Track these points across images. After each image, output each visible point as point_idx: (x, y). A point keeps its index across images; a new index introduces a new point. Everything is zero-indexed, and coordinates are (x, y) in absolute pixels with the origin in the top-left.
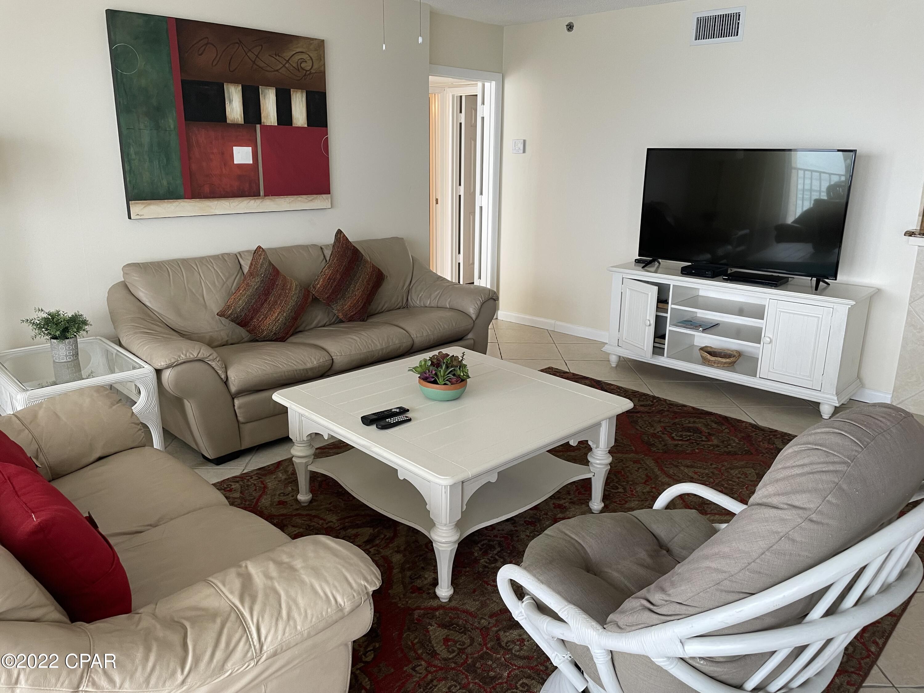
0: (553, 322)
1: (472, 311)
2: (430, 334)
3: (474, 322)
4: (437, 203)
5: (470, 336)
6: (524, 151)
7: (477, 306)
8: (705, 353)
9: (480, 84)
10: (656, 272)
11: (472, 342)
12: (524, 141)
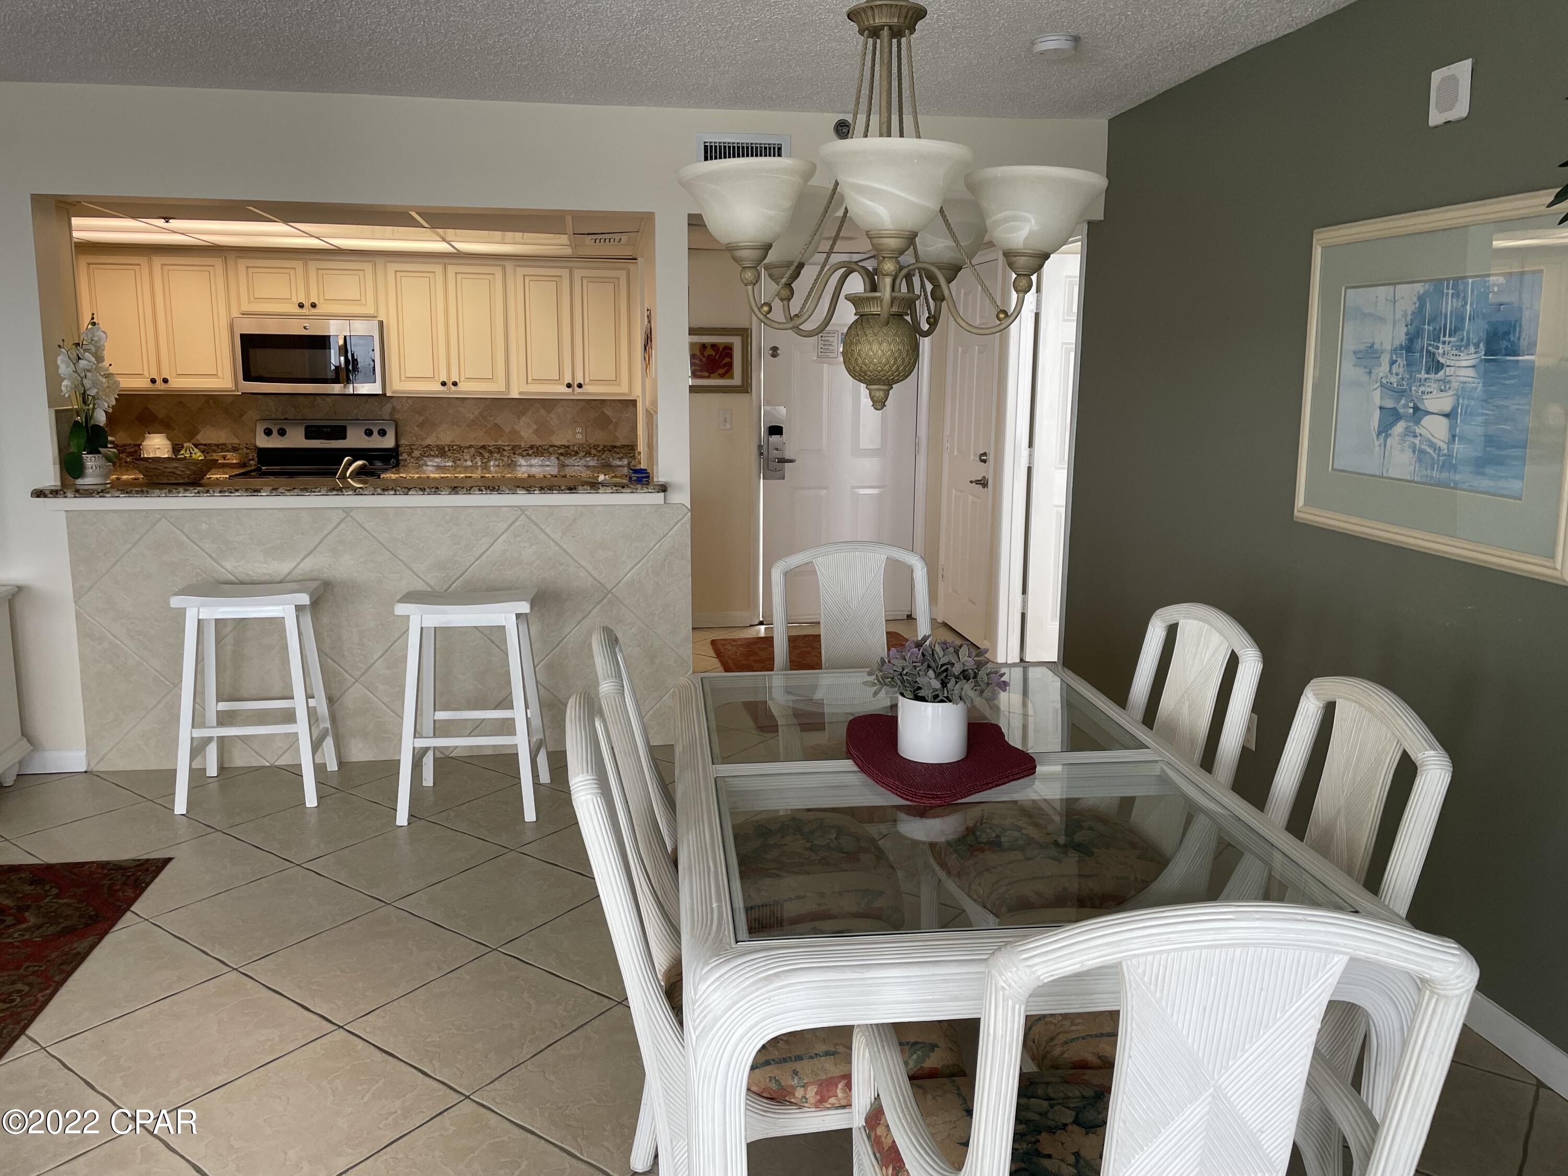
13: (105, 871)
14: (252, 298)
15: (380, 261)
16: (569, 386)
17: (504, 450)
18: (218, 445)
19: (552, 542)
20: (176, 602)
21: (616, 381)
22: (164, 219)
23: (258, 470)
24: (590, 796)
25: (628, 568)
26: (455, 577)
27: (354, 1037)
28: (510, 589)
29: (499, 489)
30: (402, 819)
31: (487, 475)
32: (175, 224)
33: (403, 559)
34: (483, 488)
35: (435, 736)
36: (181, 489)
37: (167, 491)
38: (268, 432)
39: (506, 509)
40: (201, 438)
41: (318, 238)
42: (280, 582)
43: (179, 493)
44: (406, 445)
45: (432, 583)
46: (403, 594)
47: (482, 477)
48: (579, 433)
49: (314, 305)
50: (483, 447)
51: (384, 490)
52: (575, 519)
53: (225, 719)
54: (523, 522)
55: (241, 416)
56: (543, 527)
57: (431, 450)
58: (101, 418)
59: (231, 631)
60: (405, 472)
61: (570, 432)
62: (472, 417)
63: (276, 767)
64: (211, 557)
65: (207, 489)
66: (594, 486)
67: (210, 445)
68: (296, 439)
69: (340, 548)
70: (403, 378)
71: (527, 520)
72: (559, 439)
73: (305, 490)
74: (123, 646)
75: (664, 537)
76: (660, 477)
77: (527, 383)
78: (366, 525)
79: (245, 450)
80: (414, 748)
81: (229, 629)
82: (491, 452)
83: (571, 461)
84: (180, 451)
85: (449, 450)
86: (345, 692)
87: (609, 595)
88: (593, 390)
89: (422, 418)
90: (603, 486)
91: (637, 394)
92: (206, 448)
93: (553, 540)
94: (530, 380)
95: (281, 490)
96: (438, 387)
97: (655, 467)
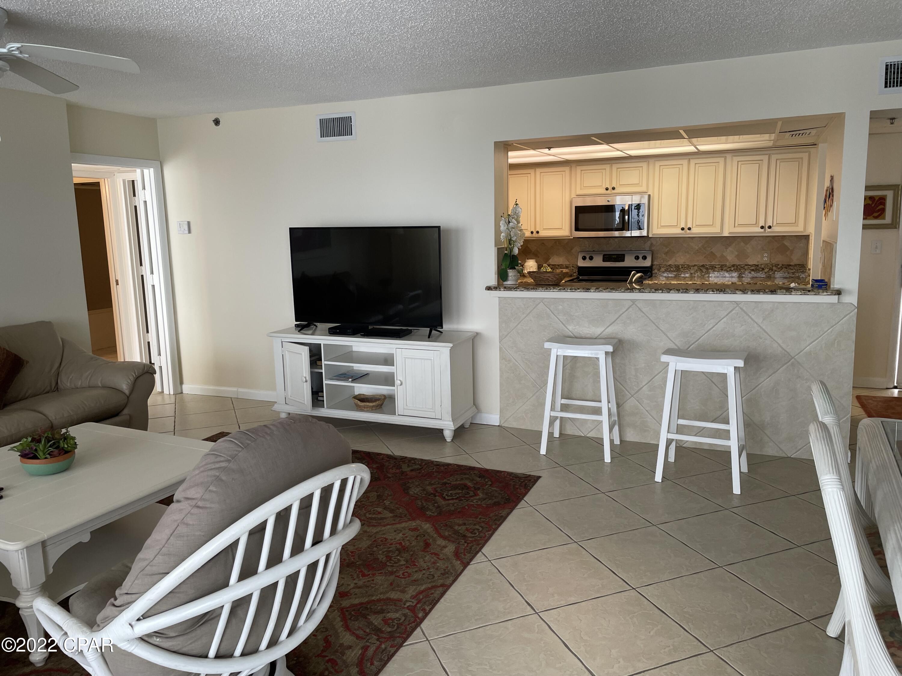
0: (235, 389)
1: (125, 387)
2: (72, 414)
3: (128, 397)
4: (117, 284)
5: (126, 411)
6: (190, 232)
7: (129, 381)
8: (356, 400)
9: (138, 171)
10: (313, 334)
11: (128, 417)
12: (189, 223)
13: (511, 477)
14: (582, 186)
15: (651, 161)
16: (762, 227)
17: (716, 267)
18: (559, 265)
19: (755, 324)
20: (547, 345)
21: (796, 223)
22: (548, 148)
23: (578, 278)
24: (835, 489)
25: (808, 343)
26: (692, 342)
27: (641, 596)
28: (726, 351)
29: (725, 291)
30: (658, 478)
31: (706, 283)
32: (554, 151)
33: (663, 329)
34: (715, 290)
35: (677, 433)
36: (552, 288)
37: (545, 288)
38: (584, 258)
39: (726, 303)
40: (551, 262)
41: (621, 151)
42: (596, 338)
43: (551, 289)
44: (657, 265)
45: (679, 345)
46: (665, 349)
47: (702, 284)
48: (765, 257)
49: (614, 189)
50: (703, 266)
51: (656, 290)
52: (772, 310)
53: (565, 408)
54: (737, 311)
55: (571, 249)
56: (750, 315)
57: (671, 268)
58: (516, 251)
59: (570, 362)
60: (656, 280)
61: (759, 256)
62: (697, 248)
63: (588, 437)
64: (562, 323)
65: (564, 287)
66: (788, 290)
67: (555, 265)
68: (598, 262)
69: (628, 322)
70: (659, 226)
71: (740, 310)
72: (752, 261)
73: (613, 289)
74: (519, 365)
75: (835, 325)
76: (836, 285)
77: (735, 227)
78: (644, 310)
79: (572, 268)
80: (667, 438)
81: (568, 361)
82: (707, 269)
83: (759, 274)
84: (541, 268)
85: (682, 268)
86: (626, 401)
87: (793, 360)
88: (778, 230)
89: (667, 250)
90: (794, 290)
91: (811, 230)
92: (553, 267)
93: (756, 323)
94: (736, 225)
95: (600, 289)
96: (679, 231)
97: (832, 278)
